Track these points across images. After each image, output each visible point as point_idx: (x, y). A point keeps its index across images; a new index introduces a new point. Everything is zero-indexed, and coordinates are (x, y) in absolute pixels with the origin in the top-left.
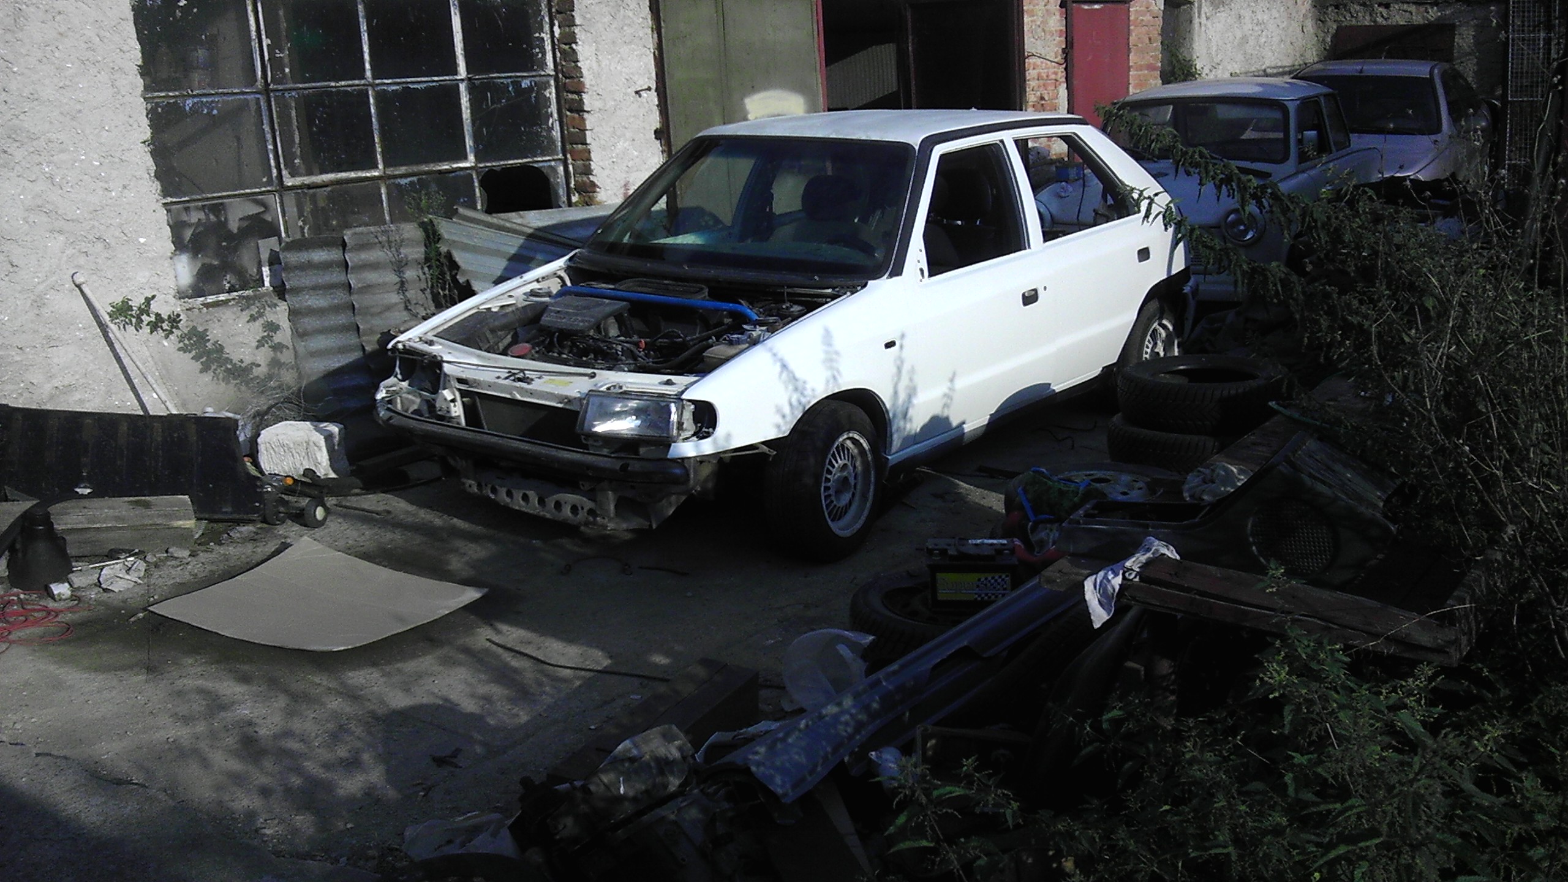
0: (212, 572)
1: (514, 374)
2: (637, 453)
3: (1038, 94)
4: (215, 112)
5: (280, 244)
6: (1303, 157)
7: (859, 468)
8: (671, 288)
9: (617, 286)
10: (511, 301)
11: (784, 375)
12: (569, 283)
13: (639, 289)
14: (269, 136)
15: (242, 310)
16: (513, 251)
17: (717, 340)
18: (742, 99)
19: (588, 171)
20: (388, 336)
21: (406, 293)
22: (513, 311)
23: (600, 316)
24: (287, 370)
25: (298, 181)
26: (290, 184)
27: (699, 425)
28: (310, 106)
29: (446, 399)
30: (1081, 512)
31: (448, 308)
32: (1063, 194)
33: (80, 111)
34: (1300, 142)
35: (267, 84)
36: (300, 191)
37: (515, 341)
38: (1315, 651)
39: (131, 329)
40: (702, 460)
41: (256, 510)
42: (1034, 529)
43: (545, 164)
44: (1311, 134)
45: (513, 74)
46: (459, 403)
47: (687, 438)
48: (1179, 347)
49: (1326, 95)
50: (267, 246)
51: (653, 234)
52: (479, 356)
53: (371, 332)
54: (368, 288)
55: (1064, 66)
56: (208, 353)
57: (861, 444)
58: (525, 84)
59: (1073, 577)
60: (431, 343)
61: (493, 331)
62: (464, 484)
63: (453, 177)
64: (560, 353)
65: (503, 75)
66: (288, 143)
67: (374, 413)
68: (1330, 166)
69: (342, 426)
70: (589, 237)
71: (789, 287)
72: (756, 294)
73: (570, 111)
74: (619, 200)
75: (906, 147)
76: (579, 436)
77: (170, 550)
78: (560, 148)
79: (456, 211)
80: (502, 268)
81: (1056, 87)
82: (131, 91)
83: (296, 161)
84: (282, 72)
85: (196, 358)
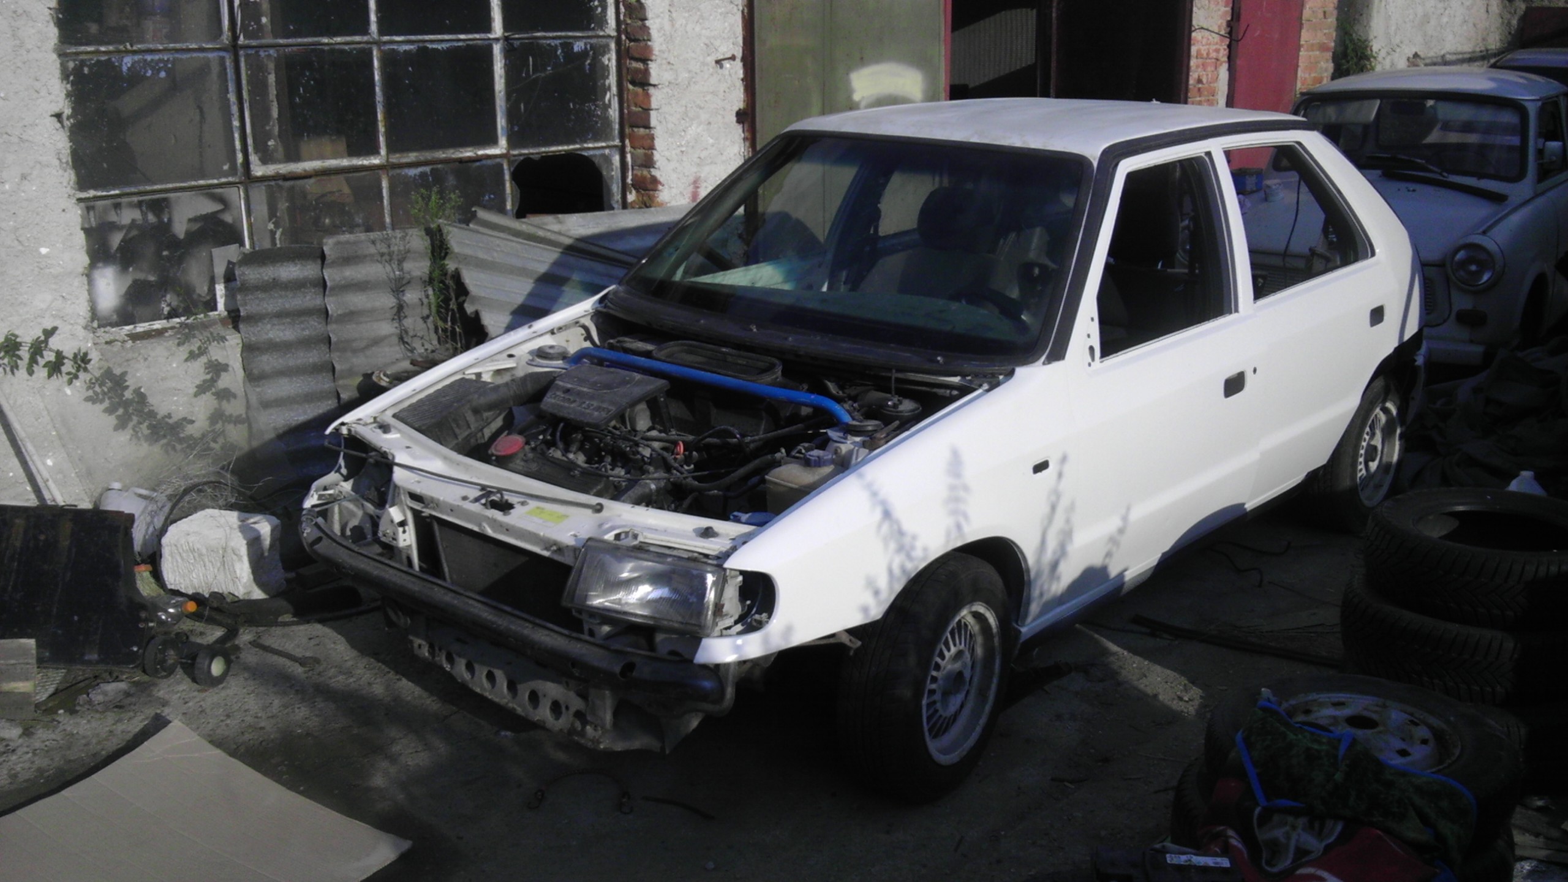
1: (488, 494)
2: (650, 647)
4: (162, 75)
5: (240, 255)
6: (1544, 173)
7: (979, 651)
8: (730, 359)
9: (655, 350)
10: (510, 365)
11: (885, 528)
12: (594, 338)
13: (685, 359)
14: (235, 109)
15: (179, 345)
16: (543, 268)
17: (788, 454)
18: (847, 75)
19: (648, 162)
21: (404, 321)
22: (508, 383)
23: (626, 399)
24: (234, 425)
25: (271, 169)
26: (259, 174)
27: (747, 610)
28: (294, 69)
29: (392, 521)
34: (1540, 152)
35: (235, 38)
36: (273, 183)
39: (21, 374)
41: (132, 658)
43: (598, 152)
45: (563, 34)
46: (411, 528)
47: (726, 631)
50: (223, 256)
52: (445, 458)
53: (350, 373)
54: (351, 316)
55: (1227, 42)
56: (126, 404)
57: (986, 620)
58: (578, 46)
60: (386, 429)
62: (411, 642)
63: (478, 167)
65: (551, 34)
66: (261, 119)
69: (276, 520)
71: (899, 370)
73: (633, 83)
74: (685, 201)
75: (1077, 163)
76: (568, 611)
78: (616, 132)
79: (474, 215)
80: (526, 293)
81: (1216, 68)
82: (39, 44)
83: (270, 143)
84: (258, 22)
85: (110, 411)
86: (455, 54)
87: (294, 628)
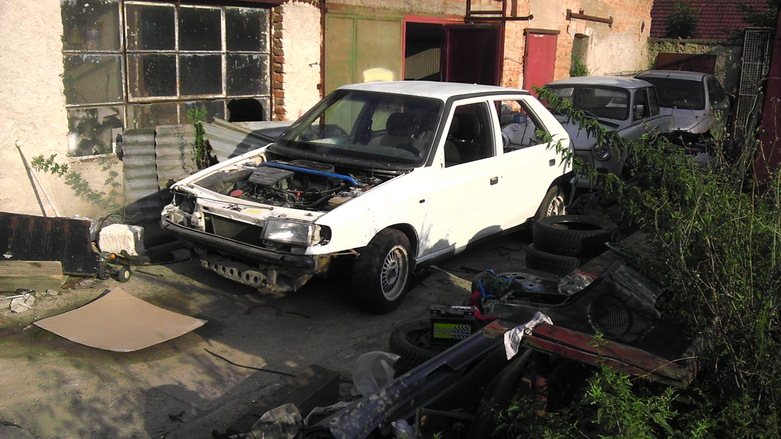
0: (68, 305)
1: (233, 206)
2: (290, 251)
3: (509, 78)
4: (98, 62)
5: (123, 131)
6: (635, 119)
7: (401, 265)
8: (316, 165)
9: (289, 163)
10: (235, 168)
12: (265, 160)
13: (300, 165)
14: (123, 76)
15: (100, 164)
16: (240, 142)
17: (336, 194)
18: (362, 72)
19: (282, 103)
20: (172, 182)
21: (184, 160)
22: (235, 173)
23: (279, 178)
24: (119, 196)
25: (136, 99)
26: (131, 101)
27: (323, 238)
28: (146, 61)
29: (196, 217)
30: (506, 296)
31: (203, 169)
32: (516, 129)
33: (30, 57)
34: (635, 110)
35: (125, 49)
36: (136, 105)
37: (235, 188)
38: (615, 380)
39: (42, 171)
40: (322, 257)
41: (94, 271)
42: (485, 302)
44: (641, 106)
45: (249, 52)
46: (203, 220)
47: (316, 245)
48: (565, 210)
49: (649, 87)
50: (116, 132)
51: (311, 137)
52: (216, 195)
53: (164, 179)
54: (165, 157)
55: (523, 65)
56: (80, 186)
57: (403, 252)
58: (255, 57)
59: (499, 331)
60: (192, 187)
61: (224, 183)
62: (201, 263)
63: (215, 102)
64: (257, 196)
65: (244, 52)
66: (133, 80)
67: (160, 222)
68: (647, 124)
69: (143, 228)
70: (278, 138)
71: (374, 169)
72: (358, 171)
73: (276, 72)
74: (295, 119)
75: (440, 101)
76: (261, 240)
77: (48, 291)
78: (269, 91)
79: (213, 120)
80: (234, 150)
81: (518, 75)
82: (56, 49)
83: (136, 89)
84: (134, 43)
85: (73, 188)
86: (208, 58)
87: (150, 266)
